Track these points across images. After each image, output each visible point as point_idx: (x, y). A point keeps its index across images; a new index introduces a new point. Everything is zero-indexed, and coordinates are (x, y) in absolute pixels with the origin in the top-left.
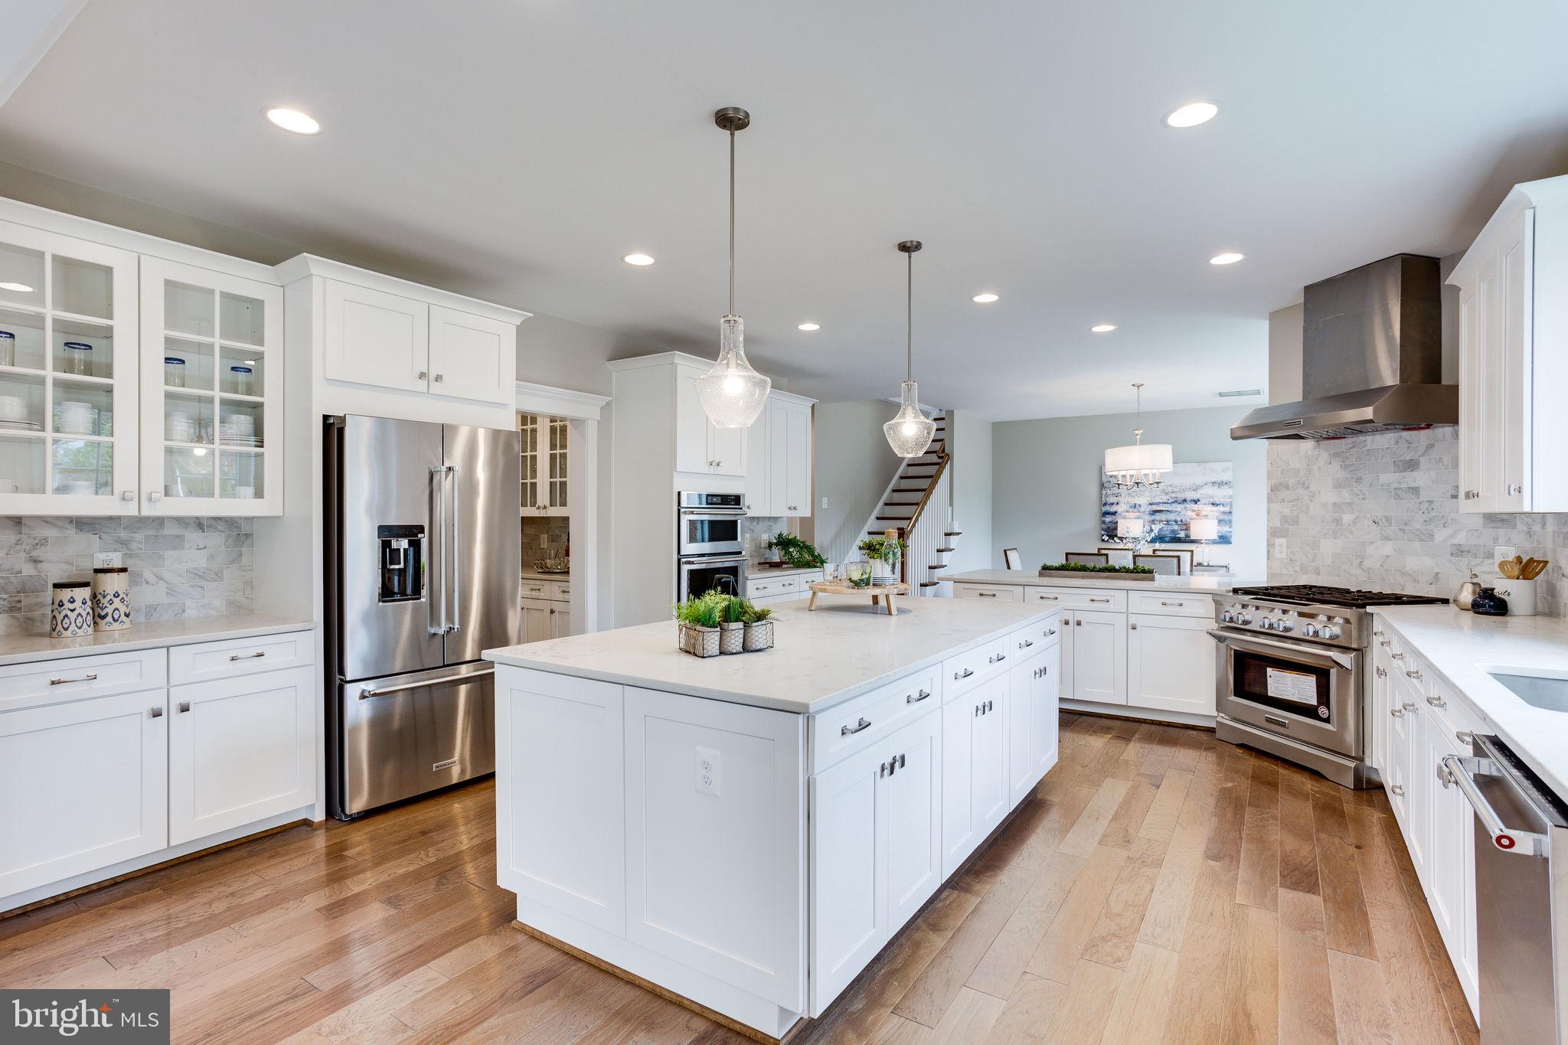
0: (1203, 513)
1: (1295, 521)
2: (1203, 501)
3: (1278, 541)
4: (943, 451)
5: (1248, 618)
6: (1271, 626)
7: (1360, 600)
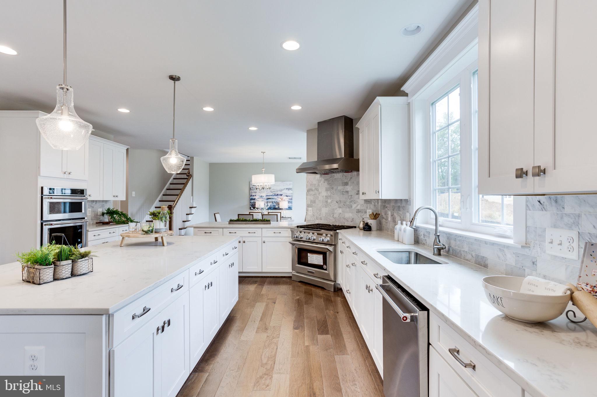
0: (284, 199)
1: (315, 202)
2: (283, 195)
3: (310, 209)
4: (189, 174)
5: (302, 236)
6: (309, 239)
7: (334, 228)
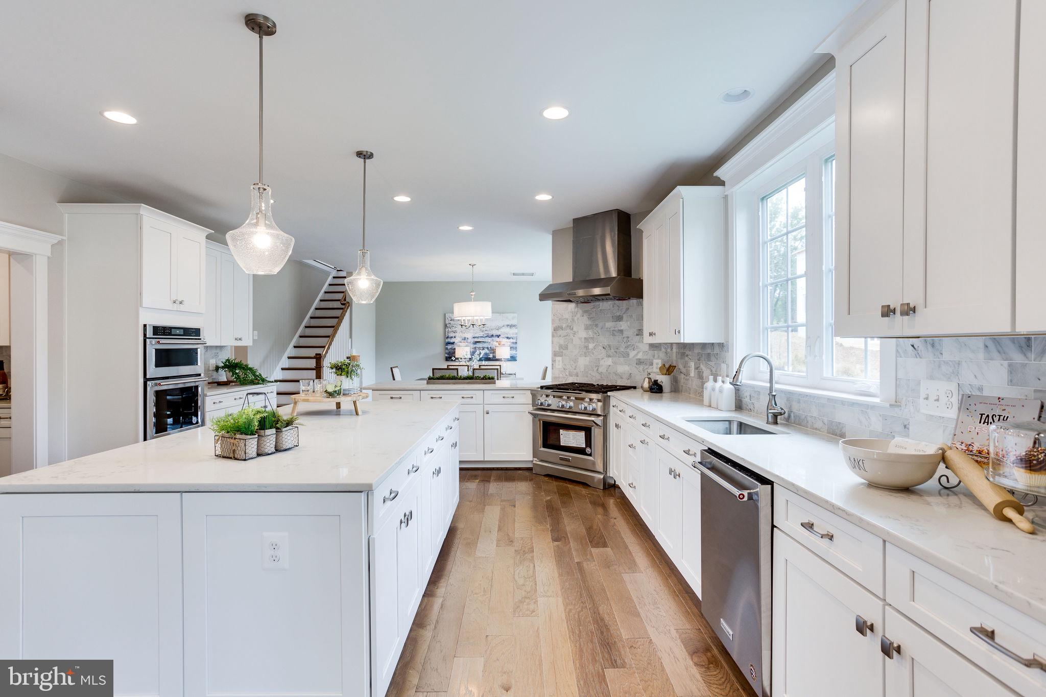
0: (502, 343)
1: (566, 348)
2: (502, 336)
3: (558, 359)
4: (345, 300)
5: (550, 402)
6: (563, 406)
7: (604, 389)
